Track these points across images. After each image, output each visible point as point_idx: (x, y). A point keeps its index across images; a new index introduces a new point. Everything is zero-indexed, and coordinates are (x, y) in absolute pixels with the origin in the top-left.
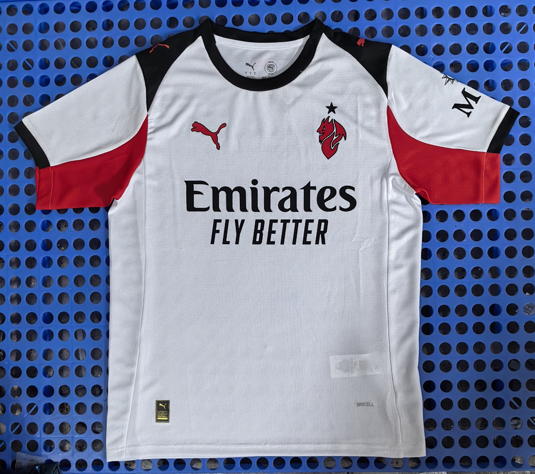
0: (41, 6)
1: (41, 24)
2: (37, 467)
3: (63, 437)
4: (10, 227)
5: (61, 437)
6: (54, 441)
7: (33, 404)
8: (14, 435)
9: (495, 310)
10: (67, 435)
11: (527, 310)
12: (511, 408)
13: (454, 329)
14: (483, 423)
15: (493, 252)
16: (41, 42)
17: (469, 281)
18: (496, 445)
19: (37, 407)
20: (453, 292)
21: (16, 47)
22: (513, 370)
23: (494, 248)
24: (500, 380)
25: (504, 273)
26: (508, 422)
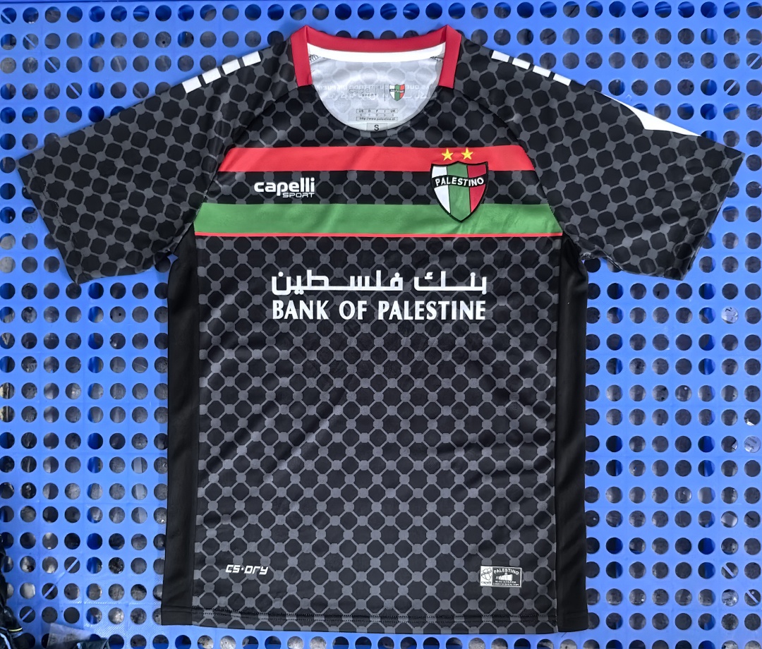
0: (93, 9)
1: (92, 35)
2: (79, 645)
3: (114, 604)
4: (45, 315)
5: (110, 605)
6: (101, 609)
7: (73, 559)
8: (47, 600)
9: (706, 444)
10: (119, 602)
11: (749, 445)
12: (723, 577)
13: (650, 469)
14: (684, 596)
15: (706, 367)
16: (92, 60)
17: (672, 405)
18: (702, 627)
19: (78, 562)
20: (650, 419)
21: (58, 65)
22: (728, 525)
23: (707, 361)
24: (710, 540)
25: (719, 394)
26: (719, 596)
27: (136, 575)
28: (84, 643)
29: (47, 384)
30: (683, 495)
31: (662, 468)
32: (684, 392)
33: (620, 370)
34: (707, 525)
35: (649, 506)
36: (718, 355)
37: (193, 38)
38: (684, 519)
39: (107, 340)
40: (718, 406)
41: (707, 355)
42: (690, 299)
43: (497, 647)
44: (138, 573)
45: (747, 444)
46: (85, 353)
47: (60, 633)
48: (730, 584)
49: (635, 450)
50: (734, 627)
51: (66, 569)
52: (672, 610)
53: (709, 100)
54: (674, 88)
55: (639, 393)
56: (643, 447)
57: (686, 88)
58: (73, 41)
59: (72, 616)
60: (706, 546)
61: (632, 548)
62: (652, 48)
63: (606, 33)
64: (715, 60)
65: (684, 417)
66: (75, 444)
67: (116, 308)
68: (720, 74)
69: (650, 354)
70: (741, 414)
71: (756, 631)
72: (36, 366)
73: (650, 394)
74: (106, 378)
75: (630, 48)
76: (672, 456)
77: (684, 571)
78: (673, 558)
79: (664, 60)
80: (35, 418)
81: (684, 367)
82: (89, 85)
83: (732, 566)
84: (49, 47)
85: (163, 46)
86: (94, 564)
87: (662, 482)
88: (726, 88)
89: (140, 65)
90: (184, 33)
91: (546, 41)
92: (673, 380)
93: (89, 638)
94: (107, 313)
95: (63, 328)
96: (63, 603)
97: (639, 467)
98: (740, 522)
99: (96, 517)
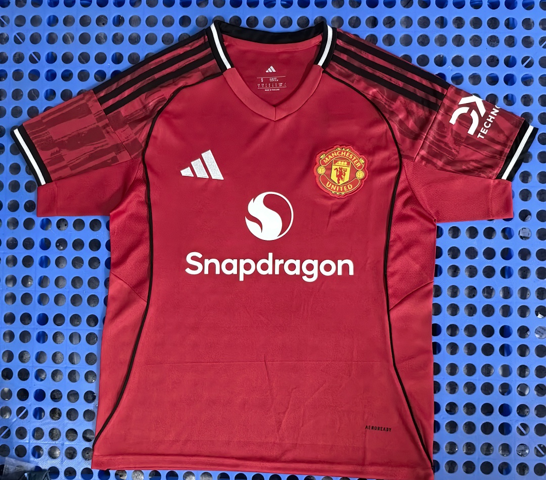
27: (70, 422)
28: (30, 472)
30: (487, 370)
32: (489, 292)
34: (505, 394)
35: (461, 378)
40: (515, 302)
47: (12, 465)
49: (451, 335)
51: (18, 416)
53: (510, 71)
56: (458, 332)
57: (493, 61)
59: (21, 452)
61: (448, 409)
62: (468, 32)
63: (433, 20)
64: (515, 40)
75: (451, 31)
76: (480, 340)
78: (479, 419)
79: (476, 41)
82: (47, 53)
83: (524, 426)
86: (39, 413)
88: (523, 62)
91: (388, 25)
93: (33, 469)
96: (15, 442)
98: (531, 392)
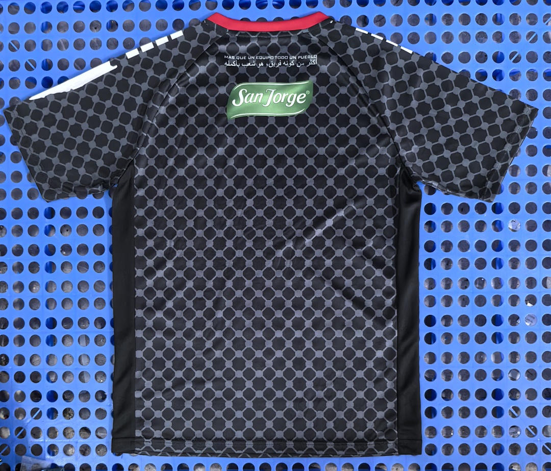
0: (43, 4)
1: (43, 24)
3: (67, 441)
4: (13, 231)
5: (64, 442)
6: (58, 445)
7: (37, 409)
8: (19, 439)
9: (497, 320)
10: (71, 440)
11: (529, 320)
12: (510, 417)
13: (456, 339)
14: (482, 431)
15: (497, 264)
16: (43, 42)
17: (472, 292)
18: (495, 453)
19: (41, 412)
20: (456, 302)
21: (18, 47)
22: (513, 379)
23: (498, 259)
24: (500, 390)
25: (507, 284)
26: (507, 431)
29: (15, 281)
31: (465, 338)
33: (434, 266)
36: (506, 255)
37: (117, 24)
38: (481, 375)
39: (58, 249)
41: (498, 255)
42: (485, 215)
43: (347, 470)
44: (84, 419)
45: (527, 320)
46: (43, 259)
48: (514, 422)
50: (518, 452)
52: (473, 441)
54: (473, 58)
55: (448, 283)
58: (29, 28)
60: (497, 395)
65: (481, 301)
66: (36, 326)
67: (65, 226)
68: (506, 47)
69: (456, 255)
70: (523, 298)
71: (534, 455)
72: (7, 269)
73: (456, 284)
74: (58, 276)
77: (481, 412)
80: (7, 307)
81: (481, 264)
84: (11, 32)
85: (95, 30)
87: (466, 348)
89: (79, 45)
90: (111, 21)
92: (473, 273)
94: (58, 229)
95: (26, 241)
97: (448, 338)
99: (53, 378)
